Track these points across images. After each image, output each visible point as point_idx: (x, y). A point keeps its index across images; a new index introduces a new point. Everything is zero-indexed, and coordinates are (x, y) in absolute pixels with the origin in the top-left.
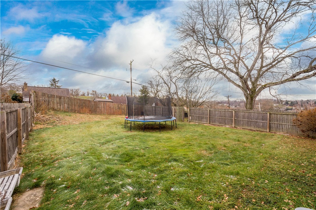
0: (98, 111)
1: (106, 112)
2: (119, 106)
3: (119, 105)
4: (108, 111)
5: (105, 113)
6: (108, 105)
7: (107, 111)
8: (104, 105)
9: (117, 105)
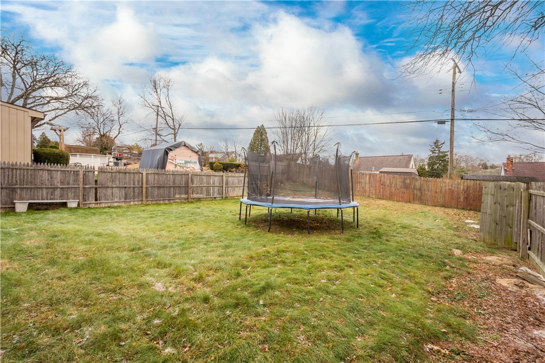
0: (358, 189)
1: (374, 191)
2: (408, 181)
3: (405, 179)
4: (378, 191)
5: (372, 194)
6: (378, 179)
7: (376, 191)
8: (369, 179)
9: (402, 180)
